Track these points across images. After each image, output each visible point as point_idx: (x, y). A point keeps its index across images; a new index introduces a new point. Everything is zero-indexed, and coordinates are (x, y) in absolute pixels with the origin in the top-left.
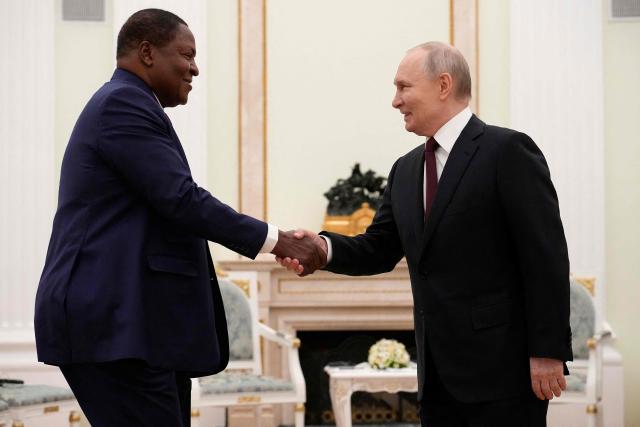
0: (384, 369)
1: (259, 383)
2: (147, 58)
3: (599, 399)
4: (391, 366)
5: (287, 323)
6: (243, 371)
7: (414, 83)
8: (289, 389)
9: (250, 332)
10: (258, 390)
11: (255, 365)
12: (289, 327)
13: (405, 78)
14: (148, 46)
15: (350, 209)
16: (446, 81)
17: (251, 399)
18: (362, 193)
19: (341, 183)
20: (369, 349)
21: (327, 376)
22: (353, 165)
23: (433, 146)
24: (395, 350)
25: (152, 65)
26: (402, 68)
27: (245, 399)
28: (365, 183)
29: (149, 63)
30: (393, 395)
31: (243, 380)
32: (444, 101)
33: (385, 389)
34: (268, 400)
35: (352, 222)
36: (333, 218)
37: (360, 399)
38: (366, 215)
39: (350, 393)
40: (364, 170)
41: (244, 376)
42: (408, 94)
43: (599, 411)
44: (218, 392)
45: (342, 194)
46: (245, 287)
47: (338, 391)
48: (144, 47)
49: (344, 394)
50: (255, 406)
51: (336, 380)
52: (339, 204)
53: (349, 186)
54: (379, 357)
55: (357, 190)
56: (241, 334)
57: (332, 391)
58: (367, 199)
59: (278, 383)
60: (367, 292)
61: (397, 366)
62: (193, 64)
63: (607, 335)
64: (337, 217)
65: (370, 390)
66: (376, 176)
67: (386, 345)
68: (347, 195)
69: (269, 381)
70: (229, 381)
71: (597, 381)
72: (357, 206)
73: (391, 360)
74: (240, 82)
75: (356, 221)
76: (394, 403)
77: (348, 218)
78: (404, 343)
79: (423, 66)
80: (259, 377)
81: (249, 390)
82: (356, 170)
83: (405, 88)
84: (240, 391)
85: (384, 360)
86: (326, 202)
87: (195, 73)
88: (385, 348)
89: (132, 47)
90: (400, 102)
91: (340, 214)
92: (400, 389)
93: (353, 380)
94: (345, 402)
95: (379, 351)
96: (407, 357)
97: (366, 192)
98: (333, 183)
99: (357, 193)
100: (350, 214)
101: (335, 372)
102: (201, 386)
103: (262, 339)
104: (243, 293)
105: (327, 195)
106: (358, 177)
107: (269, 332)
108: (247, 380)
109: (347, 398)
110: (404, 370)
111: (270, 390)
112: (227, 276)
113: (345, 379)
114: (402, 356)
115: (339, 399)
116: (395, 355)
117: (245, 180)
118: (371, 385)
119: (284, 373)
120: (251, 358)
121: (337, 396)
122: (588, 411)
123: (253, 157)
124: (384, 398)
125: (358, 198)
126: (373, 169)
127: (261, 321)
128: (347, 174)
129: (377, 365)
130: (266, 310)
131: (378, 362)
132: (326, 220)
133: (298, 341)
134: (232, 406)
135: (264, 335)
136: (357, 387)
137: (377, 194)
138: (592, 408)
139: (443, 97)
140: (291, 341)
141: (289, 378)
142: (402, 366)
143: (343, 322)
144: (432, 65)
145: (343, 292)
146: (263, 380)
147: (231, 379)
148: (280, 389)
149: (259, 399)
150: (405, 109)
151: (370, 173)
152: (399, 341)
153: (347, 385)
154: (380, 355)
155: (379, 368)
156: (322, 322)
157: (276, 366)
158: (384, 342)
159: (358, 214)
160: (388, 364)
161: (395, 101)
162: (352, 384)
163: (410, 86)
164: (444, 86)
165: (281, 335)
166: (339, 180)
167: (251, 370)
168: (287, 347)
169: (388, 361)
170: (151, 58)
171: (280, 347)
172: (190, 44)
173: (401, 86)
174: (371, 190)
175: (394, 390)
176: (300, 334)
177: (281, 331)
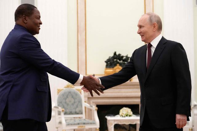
0: (124, 117)
1: (85, 122)
2: (25, 21)
3: (193, 126)
4: (127, 116)
5: (93, 102)
6: (79, 118)
7: (145, 26)
8: (94, 123)
9: (81, 105)
10: (84, 124)
11: (83, 116)
12: (94, 103)
13: (142, 24)
14: (25, 16)
15: (113, 66)
16: (155, 25)
17: (82, 127)
18: (117, 61)
19: (110, 58)
20: (119, 110)
21: (106, 119)
22: (114, 52)
23: (150, 46)
24: (128, 111)
25: (27, 23)
26: (140, 21)
27: (80, 127)
28: (118, 58)
29: (26, 22)
30: (127, 125)
31: (79, 121)
32: (154, 31)
33: (125, 123)
34: (87, 127)
35: (114, 70)
36: (108, 69)
37: (117, 126)
38: (118, 68)
39: (114, 125)
40: (117, 54)
41: (80, 120)
42: (142, 29)
43: (193, 130)
44: (72, 125)
45: (110, 62)
46: (80, 91)
47: (110, 124)
48: (24, 17)
49: (112, 125)
50: (83, 129)
51: (109, 120)
52: (110, 64)
53: (113, 59)
54: (123, 113)
55: (115, 60)
56: (79, 106)
57: (108, 124)
58: (118, 63)
59: (91, 121)
60: (119, 92)
61: (128, 116)
62: (40, 21)
63: (195, 106)
64: (109, 69)
65: (120, 123)
66: (121, 55)
67: (125, 109)
68: (112, 62)
69: (88, 121)
70: (75, 121)
71: (192, 120)
72: (115, 65)
73: (127, 114)
74: (78, 26)
75: (115, 70)
76: (128, 128)
77: (112, 69)
78: (131, 109)
79: (148, 21)
80: (85, 120)
81: (81, 124)
82: (115, 54)
83: (142, 28)
84: (78, 124)
85: (124, 114)
86: (105, 64)
87: (41, 24)
88: (125, 110)
89: (20, 17)
90: (140, 32)
91: (110, 68)
92: (130, 123)
93: (114, 120)
94: (112, 127)
95: (123, 111)
96: (131, 113)
97: (118, 61)
98: (107, 58)
99: (115, 61)
100: (113, 68)
101: (109, 118)
102: (66, 122)
103: (85, 108)
104: (79, 93)
105: (106, 62)
106: (115, 56)
107: (87, 105)
108: (81, 120)
109: (113, 126)
110: (131, 117)
111: (88, 124)
112: (74, 88)
113: (112, 120)
114: (130, 113)
115: (110, 126)
116: (128, 112)
117: (79, 57)
118: (120, 122)
119: (93, 118)
120: (82, 113)
121: (109, 126)
122: (190, 130)
123: (82, 49)
124: (124, 126)
125: (116, 63)
126: (120, 53)
127: (85, 102)
128: (112, 55)
129: (122, 115)
130: (87, 99)
131: (122, 114)
132: (106, 70)
133: (97, 108)
134: (76, 129)
135: (86, 106)
136: (116, 123)
137: (121, 61)
138: (191, 129)
139: (154, 30)
140: (95, 108)
141: (94, 120)
142: (130, 116)
143: (111, 102)
144: (151, 20)
145: (111, 92)
146: (86, 121)
147: (76, 120)
148: (91, 124)
149: (85, 127)
150: (141, 34)
151: (119, 55)
152: (129, 108)
153: (113, 122)
154: (123, 112)
155: (123, 117)
156: (105, 102)
157: (90, 116)
158: (124, 108)
159: (116, 67)
160: (126, 115)
161: (138, 32)
162: (114, 122)
163: (143, 27)
164: (154, 27)
165: (91, 106)
166: (110, 57)
167: (82, 117)
168: (93, 110)
169: (125, 114)
170: (26, 21)
171: (91, 110)
172: (38, 15)
173: (140, 27)
174: (120, 60)
175: (127, 123)
176: (98, 106)
177: (91, 105)
